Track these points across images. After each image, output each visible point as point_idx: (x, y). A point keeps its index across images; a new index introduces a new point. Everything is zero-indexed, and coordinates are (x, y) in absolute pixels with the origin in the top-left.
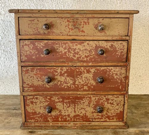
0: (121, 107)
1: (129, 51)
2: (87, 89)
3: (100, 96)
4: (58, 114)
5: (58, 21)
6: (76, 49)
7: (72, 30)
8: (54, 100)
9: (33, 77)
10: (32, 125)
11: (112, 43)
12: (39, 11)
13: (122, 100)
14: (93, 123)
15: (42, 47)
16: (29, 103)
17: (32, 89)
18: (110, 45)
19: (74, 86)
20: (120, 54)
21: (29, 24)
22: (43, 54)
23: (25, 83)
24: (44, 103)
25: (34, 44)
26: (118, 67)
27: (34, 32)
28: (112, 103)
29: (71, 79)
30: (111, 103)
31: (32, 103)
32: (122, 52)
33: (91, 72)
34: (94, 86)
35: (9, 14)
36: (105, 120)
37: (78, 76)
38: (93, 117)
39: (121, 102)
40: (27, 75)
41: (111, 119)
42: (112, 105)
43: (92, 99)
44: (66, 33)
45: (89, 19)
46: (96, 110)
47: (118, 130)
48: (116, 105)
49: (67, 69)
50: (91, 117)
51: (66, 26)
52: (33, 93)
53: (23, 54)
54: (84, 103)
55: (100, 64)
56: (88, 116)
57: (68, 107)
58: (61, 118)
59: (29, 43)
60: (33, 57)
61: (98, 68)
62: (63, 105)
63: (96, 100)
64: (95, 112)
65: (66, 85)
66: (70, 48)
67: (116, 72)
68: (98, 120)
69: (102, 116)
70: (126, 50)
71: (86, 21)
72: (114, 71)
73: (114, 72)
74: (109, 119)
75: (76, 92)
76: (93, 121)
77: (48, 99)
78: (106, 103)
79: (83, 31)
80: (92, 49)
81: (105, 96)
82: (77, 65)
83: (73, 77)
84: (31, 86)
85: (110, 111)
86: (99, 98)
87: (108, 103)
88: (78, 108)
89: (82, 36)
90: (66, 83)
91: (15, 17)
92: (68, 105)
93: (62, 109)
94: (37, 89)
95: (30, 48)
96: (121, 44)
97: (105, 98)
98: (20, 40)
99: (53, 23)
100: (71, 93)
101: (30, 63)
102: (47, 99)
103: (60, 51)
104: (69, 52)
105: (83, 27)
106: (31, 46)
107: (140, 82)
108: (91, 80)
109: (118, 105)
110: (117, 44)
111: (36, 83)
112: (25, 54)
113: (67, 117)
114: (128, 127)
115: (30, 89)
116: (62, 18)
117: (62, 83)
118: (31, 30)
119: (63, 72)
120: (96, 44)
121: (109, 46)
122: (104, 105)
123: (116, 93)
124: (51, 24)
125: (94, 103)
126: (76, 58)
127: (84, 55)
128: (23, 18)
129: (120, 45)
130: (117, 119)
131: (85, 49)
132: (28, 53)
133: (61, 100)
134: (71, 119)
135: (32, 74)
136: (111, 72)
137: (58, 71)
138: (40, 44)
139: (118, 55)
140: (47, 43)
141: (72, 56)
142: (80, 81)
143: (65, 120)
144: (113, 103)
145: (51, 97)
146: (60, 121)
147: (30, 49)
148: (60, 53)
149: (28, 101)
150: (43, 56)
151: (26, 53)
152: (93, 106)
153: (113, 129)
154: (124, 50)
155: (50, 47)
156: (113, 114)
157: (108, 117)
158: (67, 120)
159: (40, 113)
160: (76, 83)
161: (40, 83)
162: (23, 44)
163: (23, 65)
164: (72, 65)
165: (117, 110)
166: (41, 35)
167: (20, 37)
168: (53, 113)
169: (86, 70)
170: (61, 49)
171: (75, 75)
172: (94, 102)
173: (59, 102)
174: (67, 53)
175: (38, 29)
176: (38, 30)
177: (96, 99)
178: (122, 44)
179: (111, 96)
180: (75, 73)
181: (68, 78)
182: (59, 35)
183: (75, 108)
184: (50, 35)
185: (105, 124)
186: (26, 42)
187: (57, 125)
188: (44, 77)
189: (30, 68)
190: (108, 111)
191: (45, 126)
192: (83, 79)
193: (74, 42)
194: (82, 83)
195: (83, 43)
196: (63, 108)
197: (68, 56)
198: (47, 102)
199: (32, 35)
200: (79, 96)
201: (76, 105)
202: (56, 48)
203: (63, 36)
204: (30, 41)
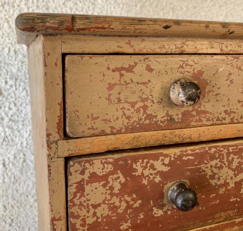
5: (224, 67)
12: (166, 27)
15: (158, 179)
21: (111, 87)
22: (161, 207)
25: (128, 171)
27: (128, 118)
53: (78, 222)
59: (110, 168)
60: (124, 227)
91: (46, 55)
95: (112, 188)
98: (67, 159)
99: (204, 76)
103: (222, 181)
112: (90, 220)
118: (120, 113)
124: (198, 79)
128: (86, 57)
132: (103, 211)
138: (152, 167)
140: (180, 157)
147: (112, 195)
148: (222, 191)
150: (160, 213)
151: (95, 214)
155: (188, 173)
162: (79, 177)
166: (157, 127)
167: (67, 148)
170: (226, 174)
175: (149, 103)
176: (145, 108)
182: (220, 122)
184: (188, 126)
199: (119, 132)
202: (209, 173)
203: (232, 122)
204: (111, 158)
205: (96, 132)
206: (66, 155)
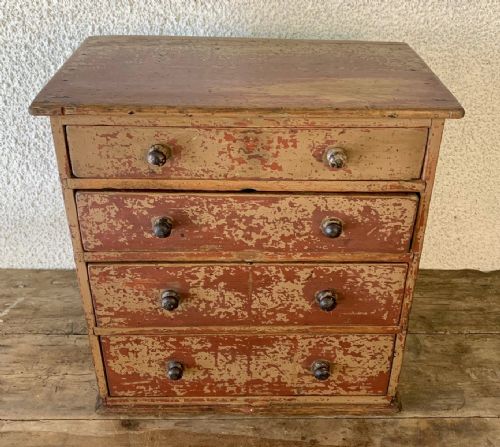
0: (383, 362)
1: (419, 222)
2: (286, 320)
3: (322, 337)
4: (203, 378)
5: (197, 137)
6: (252, 217)
7: (240, 163)
8: (189, 346)
9: (125, 291)
10: (126, 403)
11: (369, 203)
13: (386, 347)
14: (301, 400)
15: (145, 213)
16: (116, 352)
17: (122, 320)
18: (362, 209)
19: (246, 314)
20: (389, 234)
21: (100, 147)
22: (151, 232)
23: (101, 305)
24: (158, 352)
25: (120, 204)
26: (381, 266)
27: (117, 168)
28: (357, 352)
29: (237, 296)
30: (353, 354)
31: (125, 352)
32: (397, 227)
33: (299, 277)
34: (307, 314)
35: (21, 22)
36: (334, 391)
37: (260, 289)
38: (302, 385)
39: (383, 350)
40: (105, 285)
41: (352, 390)
42: (358, 359)
43: (300, 344)
44: (223, 172)
45: (296, 132)
46: (309, 369)
48: (369, 357)
49: (224, 270)
50: (295, 386)
51: (220, 153)
52: (126, 330)
53: (87, 232)
54: (276, 352)
55: (326, 258)
56: (286, 383)
57: (230, 362)
58: (210, 388)
59: (106, 200)
60: (122, 240)
61: (321, 267)
62: (216, 357)
63: (311, 347)
64: (308, 375)
65: (223, 310)
66: (234, 215)
67: (374, 279)
68: (315, 392)
69: (327, 383)
70: (409, 221)
71: (287, 136)
72: (370, 275)
73: (369, 279)
74: (348, 390)
75: (252, 328)
76: (302, 393)
77: (171, 343)
78: (340, 354)
79: (275, 167)
80: (305, 220)
81: (338, 337)
82: (257, 259)
83: (245, 290)
84: (118, 314)
85: (351, 371)
86: (320, 341)
87: (345, 353)
88: (258, 365)
89: (272, 179)
90: (223, 306)
91: (53, 126)
92: (230, 358)
93: (212, 366)
94: (136, 320)
95: (109, 213)
96: (395, 205)
97: (337, 341)
98: (75, 191)
99: (178, 143)
100: (237, 328)
101: (112, 254)
102: (168, 344)
103: (203, 222)
104: (231, 225)
105: (276, 155)
106: (114, 210)
107: (454, 236)
108: (297, 298)
109: (373, 358)
110: (383, 205)
111: (133, 306)
112: (96, 232)
113: (227, 384)
114: (400, 409)
115: (116, 320)
116: (208, 128)
117: (211, 305)
118: (110, 165)
119: (213, 278)
120: (316, 205)
121: (359, 211)
122: (335, 357)
123: (370, 328)
124: (173, 145)
125: (305, 353)
126: (254, 241)
127: (280, 234)
128: (80, 127)
129: (392, 208)
130: (368, 390)
131: (282, 219)
132: (104, 227)
133: (209, 345)
134: (238, 389)
135: (119, 283)
136: (359, 279)
137: (197, 274)
138: (139, 204)
139: (385, 235)
140: (163, 200)
141: (240, 237)
142: (265, 300)
143: (222, 392)
144: (360, 353)
145: (181, 339)
146: (207, 395)
147: (110, 218)
148: (205, 229)
149: (112, 349)
150: (150, 236)
151: (98, 228)
152: (302, 360)
153: (357, 414)
154: (403, 221)
155: (172, 212)
156: (359, 379)
157: (345, 386)
158: (227, 391)
159: (150, 377)
160: (252, 307)
161: (146, 305)
162: (85, 203)
163: (89, 260)
164: (239, 260)
165: (372, 369)
166: (141, 177)
167: (74, 183)
168: (187, 377)
169: (284, 272)
170: (206, 217)
171: (251, 287)
172: (303, 351)
173: (204, 350)
174: (226, 228)
175: (132, 160)
176: (130, 163)
177: (310, 343)
178: (400, 205)
179: (356, 338)
180: (251, 280)
181: (228, 294)
182: (198, 177)
183: (248, 365)
184: (169, 178)
185: (333, 400)
186: (97, 198)
187: (199, 403)
188: (155, 290)
189: (112, 267)
190: (344, 373)
191: (164, 406)
192: (275, 295)
193: (248, 199)
194: (271, 305)
195: (275, 201)
196: (216, 365)
197: (228, 236)
198: (169, 350)
199: (111, 177)
200: (261, 336)
201: (253, 357)
202: (190, 214)
203: (211, 178)
204: (107, 194)
205: (94, 175)
206: (74, 187)
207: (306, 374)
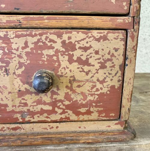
0: (114, 72)
3: (41, 35)
13: (116, 50)
28: (84, 58)
36: (63, 116)
38: (25, 109)
39: (113, 55)
41: (83, 114)
42: (86, 68)
43: (14, 46)
47: (104, 145)
48: (97, 66)
50: (18, 110)
56: (6, 106)
63: (28, 50)
64: (31, 93)
68: (42, 118)
69: (54, 104)
74: (78, 114)
76: (27, 119)
78: (64, 61)
85: (79, 86)
86: (39, 41)
87: (71, 61)
97: (59, 41)
109: (103, 66)
114: (134, 136)
122: (59, 65)
125: (22, 61)
130: (100, 112)
144: (87, 59)
152: (19, 72)
153: (89, 143)
156: (90, 98)
165: (102, 82)
177: (26, 43)
185: (64, 127)
190: (71, 89)
207: (27, 92)
